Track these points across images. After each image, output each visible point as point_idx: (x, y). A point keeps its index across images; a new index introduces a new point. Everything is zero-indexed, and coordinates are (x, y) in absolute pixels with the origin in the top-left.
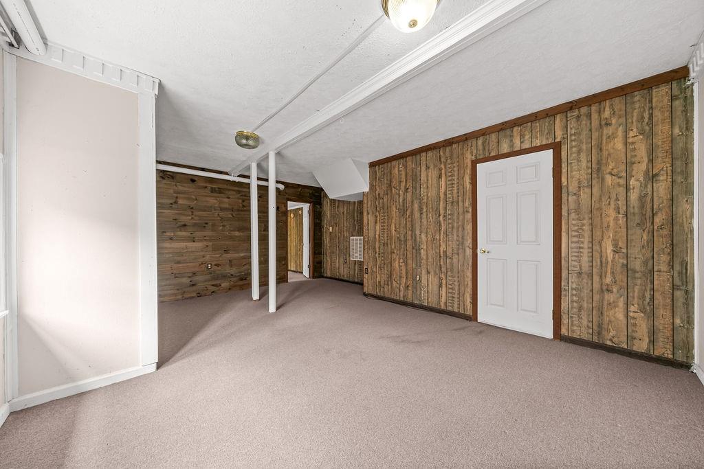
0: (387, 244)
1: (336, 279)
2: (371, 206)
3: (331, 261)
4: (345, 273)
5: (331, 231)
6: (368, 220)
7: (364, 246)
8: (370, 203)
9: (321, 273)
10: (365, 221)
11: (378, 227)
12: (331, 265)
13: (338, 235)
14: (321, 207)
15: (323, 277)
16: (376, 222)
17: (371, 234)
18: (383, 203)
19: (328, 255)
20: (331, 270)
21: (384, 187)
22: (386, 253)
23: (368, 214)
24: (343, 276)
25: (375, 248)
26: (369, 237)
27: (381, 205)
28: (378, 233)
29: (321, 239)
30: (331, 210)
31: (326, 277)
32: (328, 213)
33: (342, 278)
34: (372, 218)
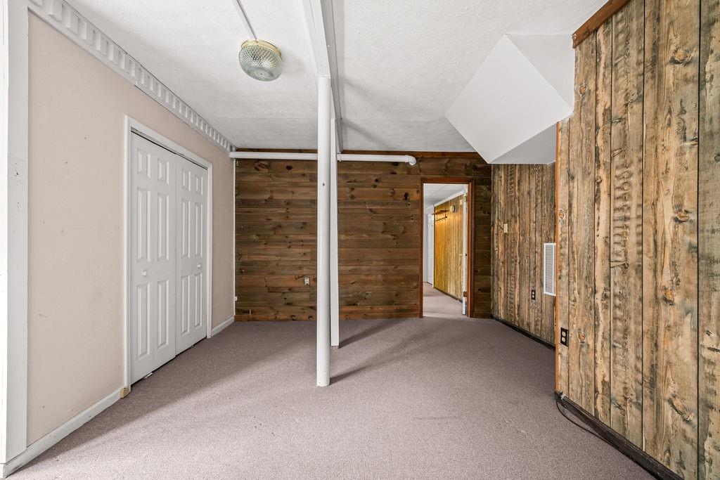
0: (639, 270)
1: (514, 328)
2: (579, 156)
3: (506, 291)
4: (532, 320)
5: (506, 231)
6: (570, 196)
7: (559, 268)
8: (576, 146)
9: (489, 309)
10: (562, 201)
11: (602, 214)
12: (506, 296)
13: (519, 238)
14: (490, 189)
15: (492, 317)
16: (596, 199)
17: (580, 236)
18: (624, 135)
19: (502, 278)
20: (506, 306)
21: (628, 82)
22: (633, 300)
23: (571, 177)
24: (528, 325)
25: (590, 277)
26: (571, 245)
27: (616, 143)
28: (602, 232)
29: (489, 247)
30: (506, 192)
31: (497, 319)
32: (501, 198)
33: (526, 328)
34: (582, 191)
